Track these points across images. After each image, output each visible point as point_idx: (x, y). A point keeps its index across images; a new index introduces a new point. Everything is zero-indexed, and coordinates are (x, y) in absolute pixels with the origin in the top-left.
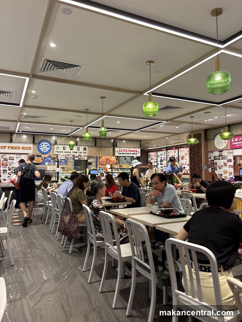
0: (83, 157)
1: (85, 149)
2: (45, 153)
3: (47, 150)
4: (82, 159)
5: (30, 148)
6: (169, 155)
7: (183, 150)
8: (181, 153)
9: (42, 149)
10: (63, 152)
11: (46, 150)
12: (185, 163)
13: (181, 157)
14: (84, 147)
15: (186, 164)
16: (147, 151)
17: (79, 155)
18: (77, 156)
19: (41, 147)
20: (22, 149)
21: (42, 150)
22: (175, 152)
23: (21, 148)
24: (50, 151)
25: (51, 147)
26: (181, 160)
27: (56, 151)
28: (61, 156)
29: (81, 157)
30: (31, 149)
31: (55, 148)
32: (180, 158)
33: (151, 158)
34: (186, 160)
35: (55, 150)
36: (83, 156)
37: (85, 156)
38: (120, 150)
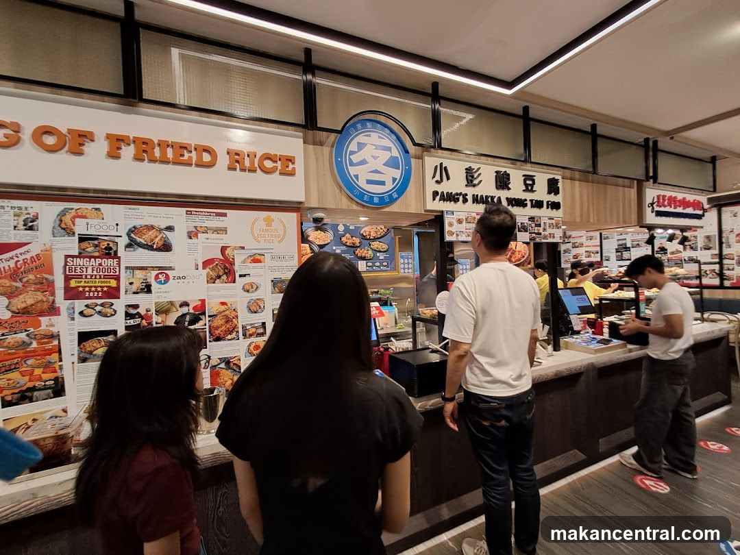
0: (549, 231)
1: (553, 187)
2: (376, 200)
3: (389, 186)
4: (545, 237)
5: (285, 165)
9: (361, 175)
10: (465, 201)
11: (383, 183)
14: (552, 176)
17: (532, 219)
18: (526, 221)
19: (355, 158)
20: (232, 168)
21: (362, 183)
23: (223, 160)
24: (402, 188)
25: (408, 164)
27: (435, 194)
28: (460, 221)
29: (541, 230)
30: (292, 174)
31: (429, 172)
35: (431, 186)
36: (548, 221)
37: (553, 221)
38: (658, 196)
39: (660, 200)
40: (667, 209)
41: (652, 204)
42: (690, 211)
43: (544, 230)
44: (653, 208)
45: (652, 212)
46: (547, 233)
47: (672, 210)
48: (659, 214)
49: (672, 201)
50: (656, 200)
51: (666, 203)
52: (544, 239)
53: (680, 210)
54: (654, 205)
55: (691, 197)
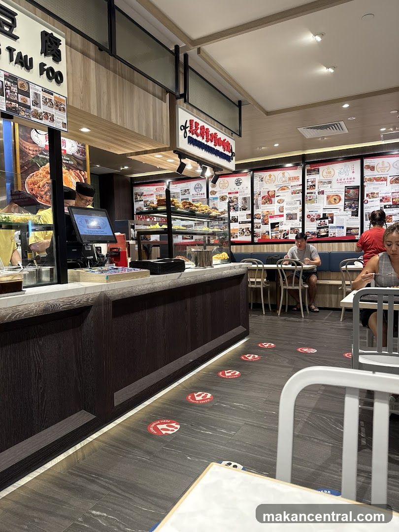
1: (50, 45)
6: (214, 193)
7: (270, 176)
8: (261, 186)
12: (277, 213)
13: (262, 195)
15: (282, 216)
16: (129, 180)
17: (11, 78)
22: (238, 183)
26: (264, 203)
29: (29, 102)
32: (259, 200)
33: (145, 202)
34: (282, 205)
36: (42, 94)
37: (52, 97)
38: (191, 121)
39: (192, 126)
40: (200, 139)
41: (185, 127)
42: (220, 149)
43: (36, 103)
44: (186, 132)
45: (185, 137)
46: (40, 111)
47: (204, 141)
48: (192, 141)
49: (204, 132)
50: (188, 125)
51: (199, 131)
52: (34, 116)
53: (211, 144)
54: (188, 130)
55: (221, 136)
